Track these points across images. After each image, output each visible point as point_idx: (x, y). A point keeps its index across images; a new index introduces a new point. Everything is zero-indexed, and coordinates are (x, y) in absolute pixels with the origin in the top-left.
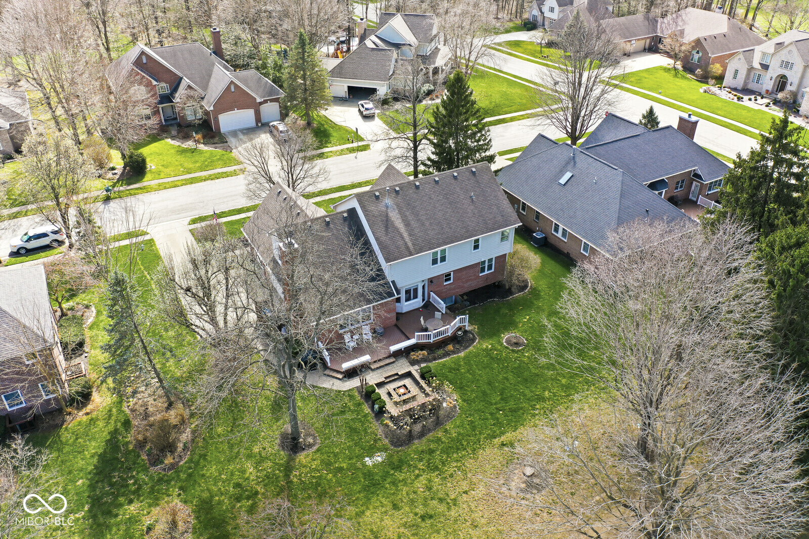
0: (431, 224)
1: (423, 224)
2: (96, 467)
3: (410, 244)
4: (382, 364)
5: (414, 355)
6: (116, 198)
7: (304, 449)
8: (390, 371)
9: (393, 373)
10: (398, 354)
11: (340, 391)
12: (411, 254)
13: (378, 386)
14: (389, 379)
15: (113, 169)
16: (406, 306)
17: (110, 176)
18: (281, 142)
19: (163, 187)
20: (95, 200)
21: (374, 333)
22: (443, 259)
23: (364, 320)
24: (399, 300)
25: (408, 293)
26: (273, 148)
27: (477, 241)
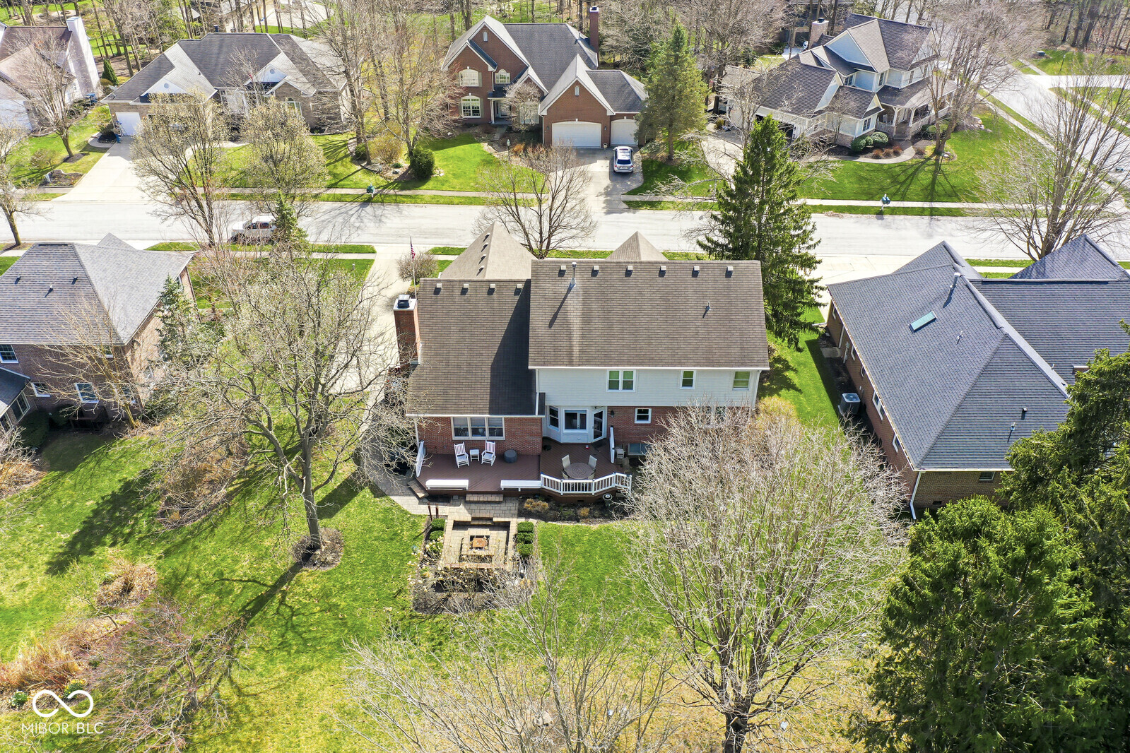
0: (622, 330)
1: (610, 327)
2: (113, 494)
3: (576, 350)
4: (482, 498)
5: (528, 505)
6: (377, 202)
7: (315, 565)
8: (484, 512)
9: (487, 515)
10: (510, 494)
11: (407, 513)
12: (571, 363)
13: (459, 525)
14: (478, 522)
15: (397, 166)
16: (565, 435)
17: (390, 174)
18: (614, 174)
19: (436, 201)
20: (355, 199)
21: (501, 457)
22: (628, 385)
23: (495, 432)
24: (554, 422)
25: (571, 416)
26: (606, 181)
27: (689, 374)
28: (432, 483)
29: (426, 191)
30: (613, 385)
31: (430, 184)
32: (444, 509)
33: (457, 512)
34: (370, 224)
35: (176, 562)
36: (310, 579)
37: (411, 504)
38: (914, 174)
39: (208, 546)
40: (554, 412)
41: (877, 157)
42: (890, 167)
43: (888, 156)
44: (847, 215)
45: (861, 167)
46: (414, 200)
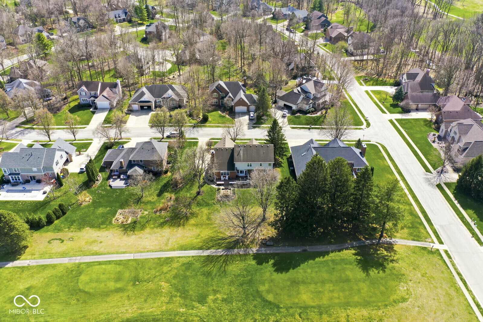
0: (250, 156)
1: (248, 156)
3: (242, 160)
4: (226, 185)
5: (234, 186)
6: (197, 127)
7: (200, 195)
8: (227, 187)
10: (231, 184)
12: (241, 162)
13: (223, 189)
14: (226, 189)
15: (200, 118)
16: (240, 175)
17: (198, 120)
18: (250, 120)
19: (210, 127)
20: (191, 126)
21: (229, 178)
22: (251, 166)
23: (228, 174)
24: (238, 172)
25: (241, 171)
26: (248, 121)
27: (261, 164)
28: (218, 183)
29: (207, 124)
30: (248, 166)
31: (208, 122)
32: (220, 187)
33: (223, 187)
34: (196, 133)
35: (177, 195)
36: (199, 197)
37: (214, 186)
38: (319, 119)
39: (181, 193)
40: (238, 171)
41: (311, 114)
42: (314, 117)
43: (314, 114)
44: (302, 129)
45: (307, 117)
46: (205, 126)
